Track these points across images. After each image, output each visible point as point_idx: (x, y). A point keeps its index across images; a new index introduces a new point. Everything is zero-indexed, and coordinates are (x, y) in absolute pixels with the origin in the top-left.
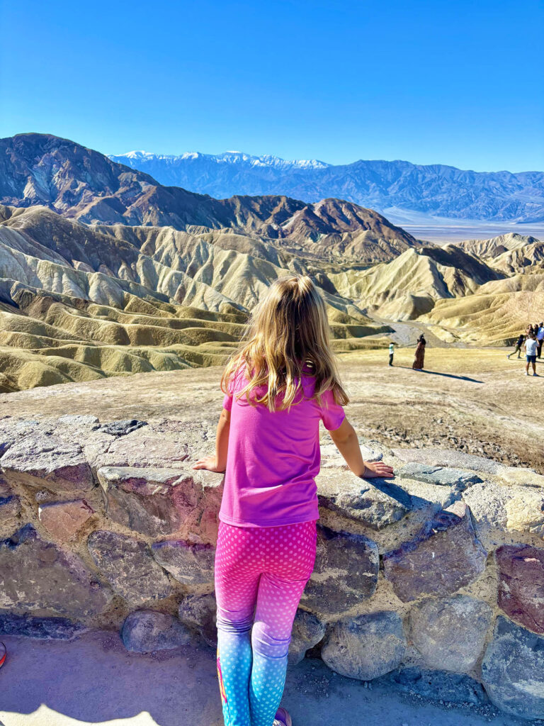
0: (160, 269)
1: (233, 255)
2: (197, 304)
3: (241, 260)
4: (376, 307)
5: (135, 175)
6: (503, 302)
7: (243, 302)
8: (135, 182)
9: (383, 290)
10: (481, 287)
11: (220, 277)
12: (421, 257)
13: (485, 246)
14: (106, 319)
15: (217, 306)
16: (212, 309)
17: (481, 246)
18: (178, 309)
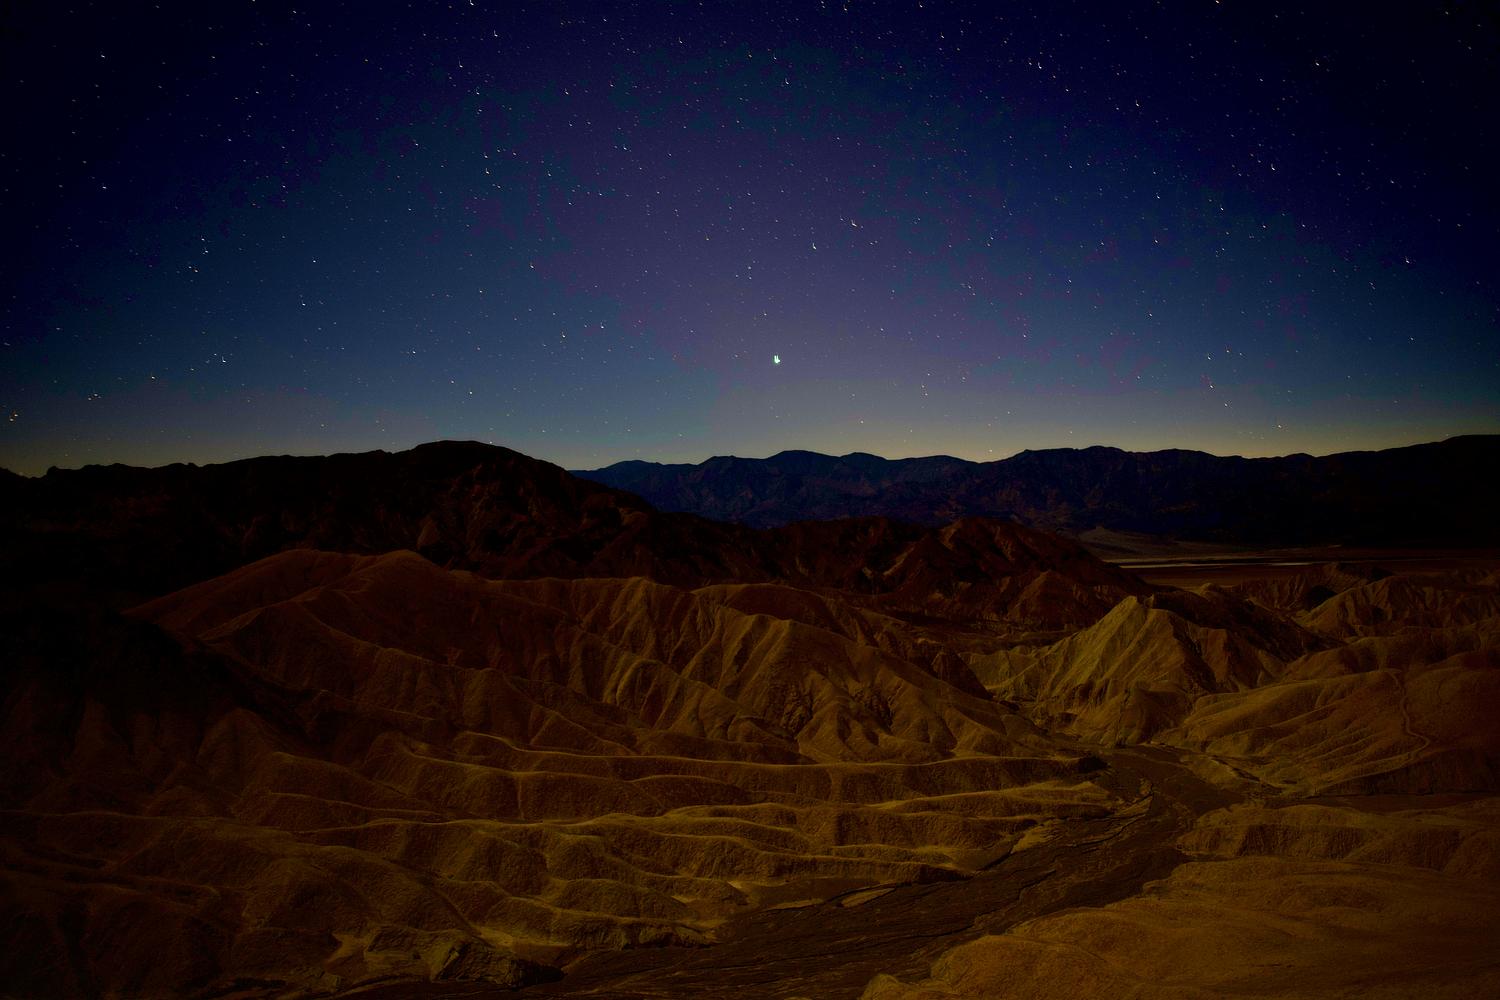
0: (617, 657)
1: (762, 624)
2: (683, 724)
3: (778, 632)
4: (1068, 719)
6: (1342, 696)
7: (780, 716)
9: (1082, 680)
10: (1292, 666)
11: (735, 669)
12: (1153, 613)
13: (1287, 587)
14: (482, 763)
15: (725, 727)
16: (713, 735)
17: (1280, 589)
18: (642, 735)
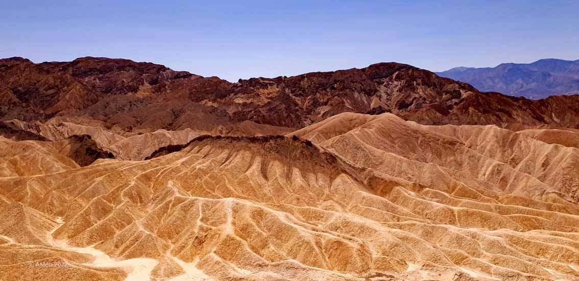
0: (484, 161)
1: (557, 149)
2: (518, 192)
5: (457, 85)
8: (457, 91)
11: (543, 169)
14: (437, 202)
15: (541, 195)
16: (536, 198)
18: (501, 195)
